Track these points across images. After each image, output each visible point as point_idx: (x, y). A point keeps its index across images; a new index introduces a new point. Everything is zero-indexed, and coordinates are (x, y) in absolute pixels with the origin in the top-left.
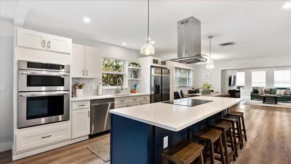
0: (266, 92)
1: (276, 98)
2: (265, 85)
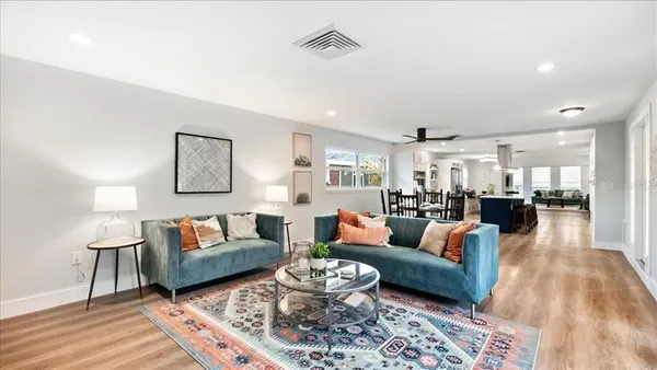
0: (550, 194)
1: (562, 200)
2: (549, 185)
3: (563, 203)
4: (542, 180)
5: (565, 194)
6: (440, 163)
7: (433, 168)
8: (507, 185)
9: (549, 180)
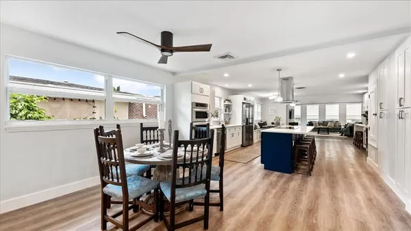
0: (319, 124)
2: (318, 117)
3: (328, 130)
4: (313, 113)
5: (329, 124)
6: (233, 98)
7: (227, 103)
8: (290, 118)
9: (318, 114)
